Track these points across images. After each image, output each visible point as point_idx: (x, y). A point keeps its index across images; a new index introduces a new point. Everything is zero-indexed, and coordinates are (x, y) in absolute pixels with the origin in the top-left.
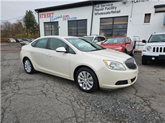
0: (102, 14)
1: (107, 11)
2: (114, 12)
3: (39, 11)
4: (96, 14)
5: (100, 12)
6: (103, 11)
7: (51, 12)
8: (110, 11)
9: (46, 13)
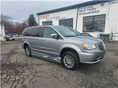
0: (85, 14)
1: (88, 11)
2: (94, 12)
3: (39, 14)
4: (80, 14)
5: (83, 12)
6: (85, 12)
7: (47, 15)
8: (91, 11)
9: (44, 15)
